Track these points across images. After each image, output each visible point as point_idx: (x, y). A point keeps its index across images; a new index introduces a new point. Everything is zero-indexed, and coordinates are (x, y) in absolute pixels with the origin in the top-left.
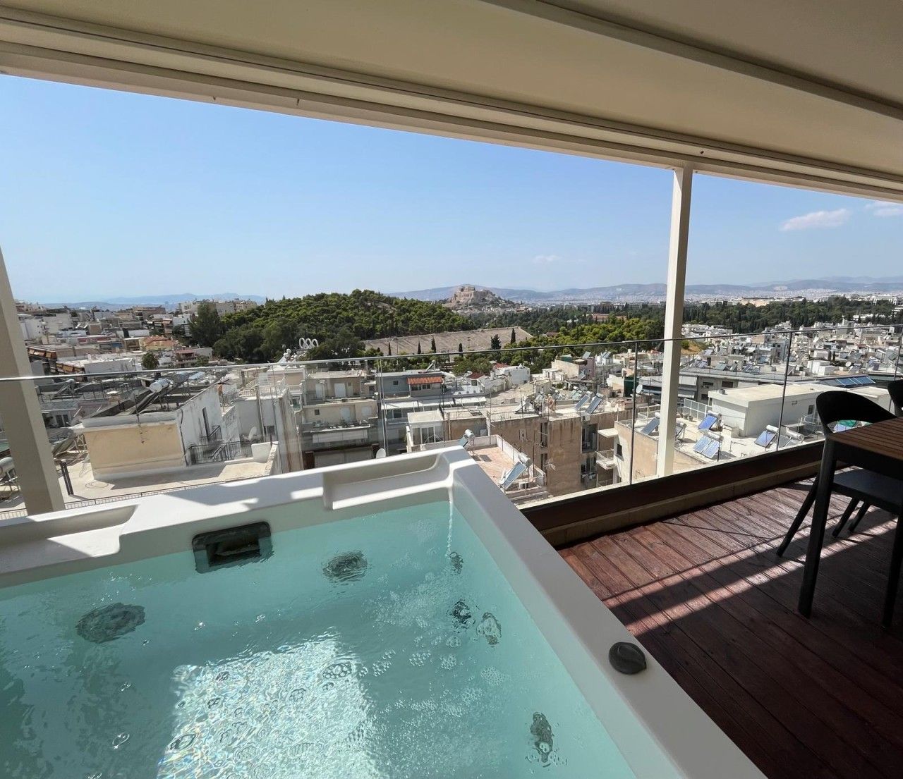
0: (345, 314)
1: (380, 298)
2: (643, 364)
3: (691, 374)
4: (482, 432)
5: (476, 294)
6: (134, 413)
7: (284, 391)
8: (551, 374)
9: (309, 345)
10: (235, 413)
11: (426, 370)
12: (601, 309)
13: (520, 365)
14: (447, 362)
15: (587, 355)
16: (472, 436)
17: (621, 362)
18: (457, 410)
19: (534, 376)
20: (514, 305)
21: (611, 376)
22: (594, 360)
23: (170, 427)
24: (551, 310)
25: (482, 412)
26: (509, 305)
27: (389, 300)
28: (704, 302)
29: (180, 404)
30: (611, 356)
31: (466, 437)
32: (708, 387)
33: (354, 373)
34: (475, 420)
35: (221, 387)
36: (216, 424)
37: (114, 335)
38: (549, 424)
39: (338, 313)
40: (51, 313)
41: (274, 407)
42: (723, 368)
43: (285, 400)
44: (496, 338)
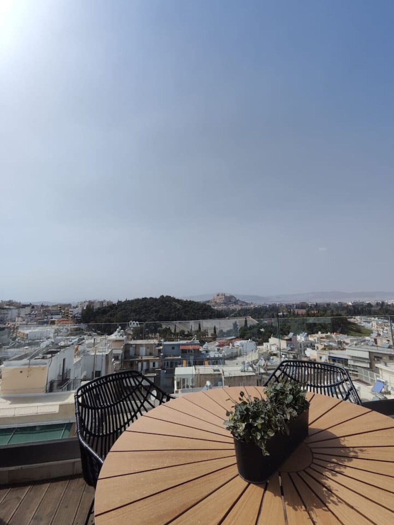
0: (155, 308)
1: (174, 299)
2: (329, 342)
3: (363, 350)
4: (219, 383)
5: (226, 297)
6: (29, 359)
7: (110, 350)
8: (269, 346)
9: (134, 324)
10: (81, 362)
11: (191, 341)
12: (300, 307)
13: (249, 340)
14: (207, 336)
15: (291, 334)
16: (210, 385)
17: (315, 340)
18: (204, 368)
19: (258, 347)
20: (247, 304)
21: (308, 349)
22: (296, 338)
23: (43, 369)
24: (269, 307)
25: (220, 369)
26: (244, 304)
27: (178, 301)
28: (368, 302)
29: (53, 355)
30: (307, 335)
31: (207, 386)
32: (378, 360)
33: (152, 342)
34: (215, 375)
35: (78, 347)
36: (69, 368)
37: (46, 317)
38: (262, 380)
39: (151, 308)
40: (24, 306)
41: (102, 359)
42: (388, 347)
43: (109, 356)
44: (236, 323)
